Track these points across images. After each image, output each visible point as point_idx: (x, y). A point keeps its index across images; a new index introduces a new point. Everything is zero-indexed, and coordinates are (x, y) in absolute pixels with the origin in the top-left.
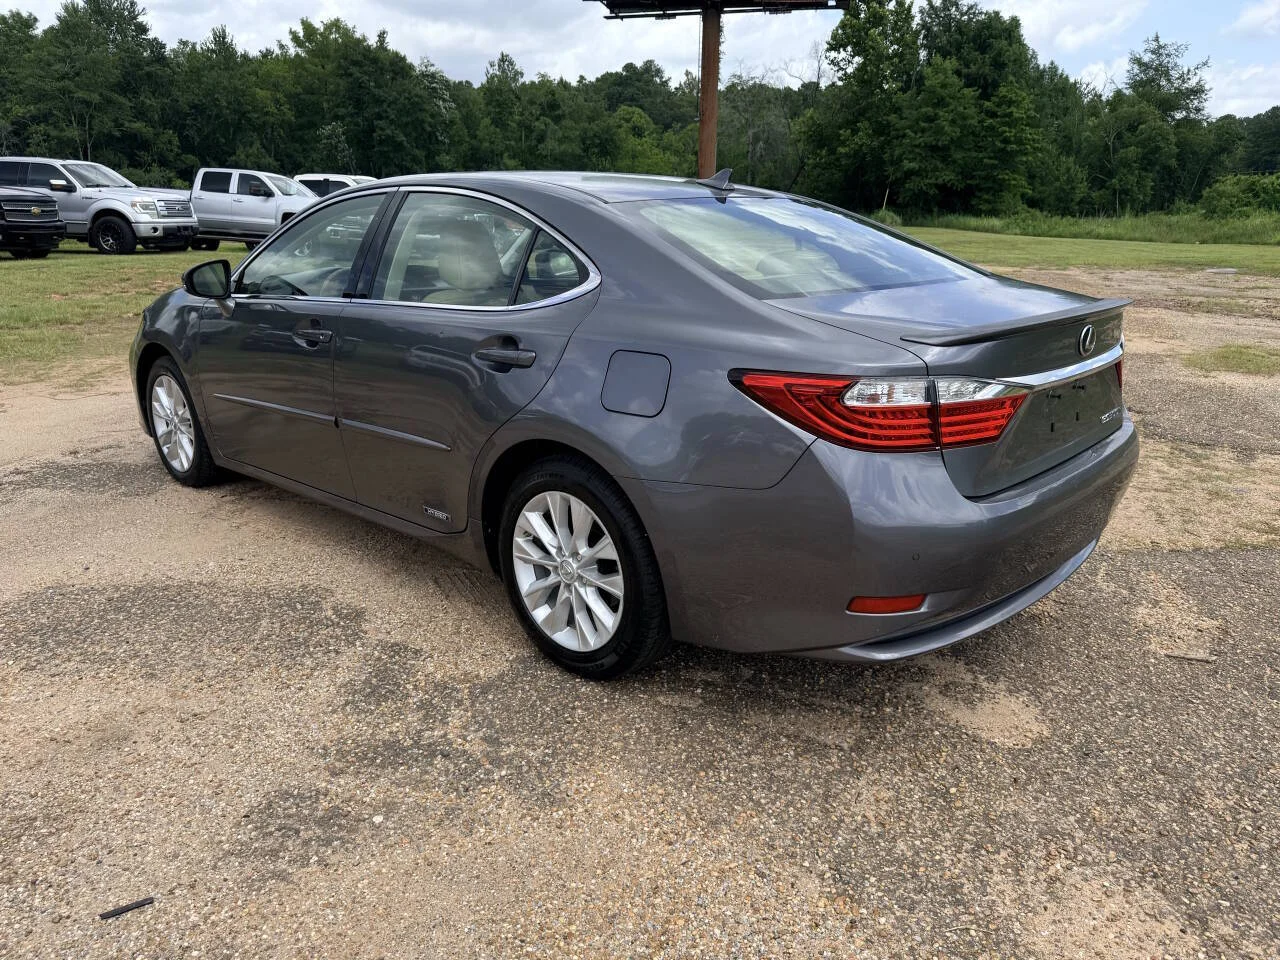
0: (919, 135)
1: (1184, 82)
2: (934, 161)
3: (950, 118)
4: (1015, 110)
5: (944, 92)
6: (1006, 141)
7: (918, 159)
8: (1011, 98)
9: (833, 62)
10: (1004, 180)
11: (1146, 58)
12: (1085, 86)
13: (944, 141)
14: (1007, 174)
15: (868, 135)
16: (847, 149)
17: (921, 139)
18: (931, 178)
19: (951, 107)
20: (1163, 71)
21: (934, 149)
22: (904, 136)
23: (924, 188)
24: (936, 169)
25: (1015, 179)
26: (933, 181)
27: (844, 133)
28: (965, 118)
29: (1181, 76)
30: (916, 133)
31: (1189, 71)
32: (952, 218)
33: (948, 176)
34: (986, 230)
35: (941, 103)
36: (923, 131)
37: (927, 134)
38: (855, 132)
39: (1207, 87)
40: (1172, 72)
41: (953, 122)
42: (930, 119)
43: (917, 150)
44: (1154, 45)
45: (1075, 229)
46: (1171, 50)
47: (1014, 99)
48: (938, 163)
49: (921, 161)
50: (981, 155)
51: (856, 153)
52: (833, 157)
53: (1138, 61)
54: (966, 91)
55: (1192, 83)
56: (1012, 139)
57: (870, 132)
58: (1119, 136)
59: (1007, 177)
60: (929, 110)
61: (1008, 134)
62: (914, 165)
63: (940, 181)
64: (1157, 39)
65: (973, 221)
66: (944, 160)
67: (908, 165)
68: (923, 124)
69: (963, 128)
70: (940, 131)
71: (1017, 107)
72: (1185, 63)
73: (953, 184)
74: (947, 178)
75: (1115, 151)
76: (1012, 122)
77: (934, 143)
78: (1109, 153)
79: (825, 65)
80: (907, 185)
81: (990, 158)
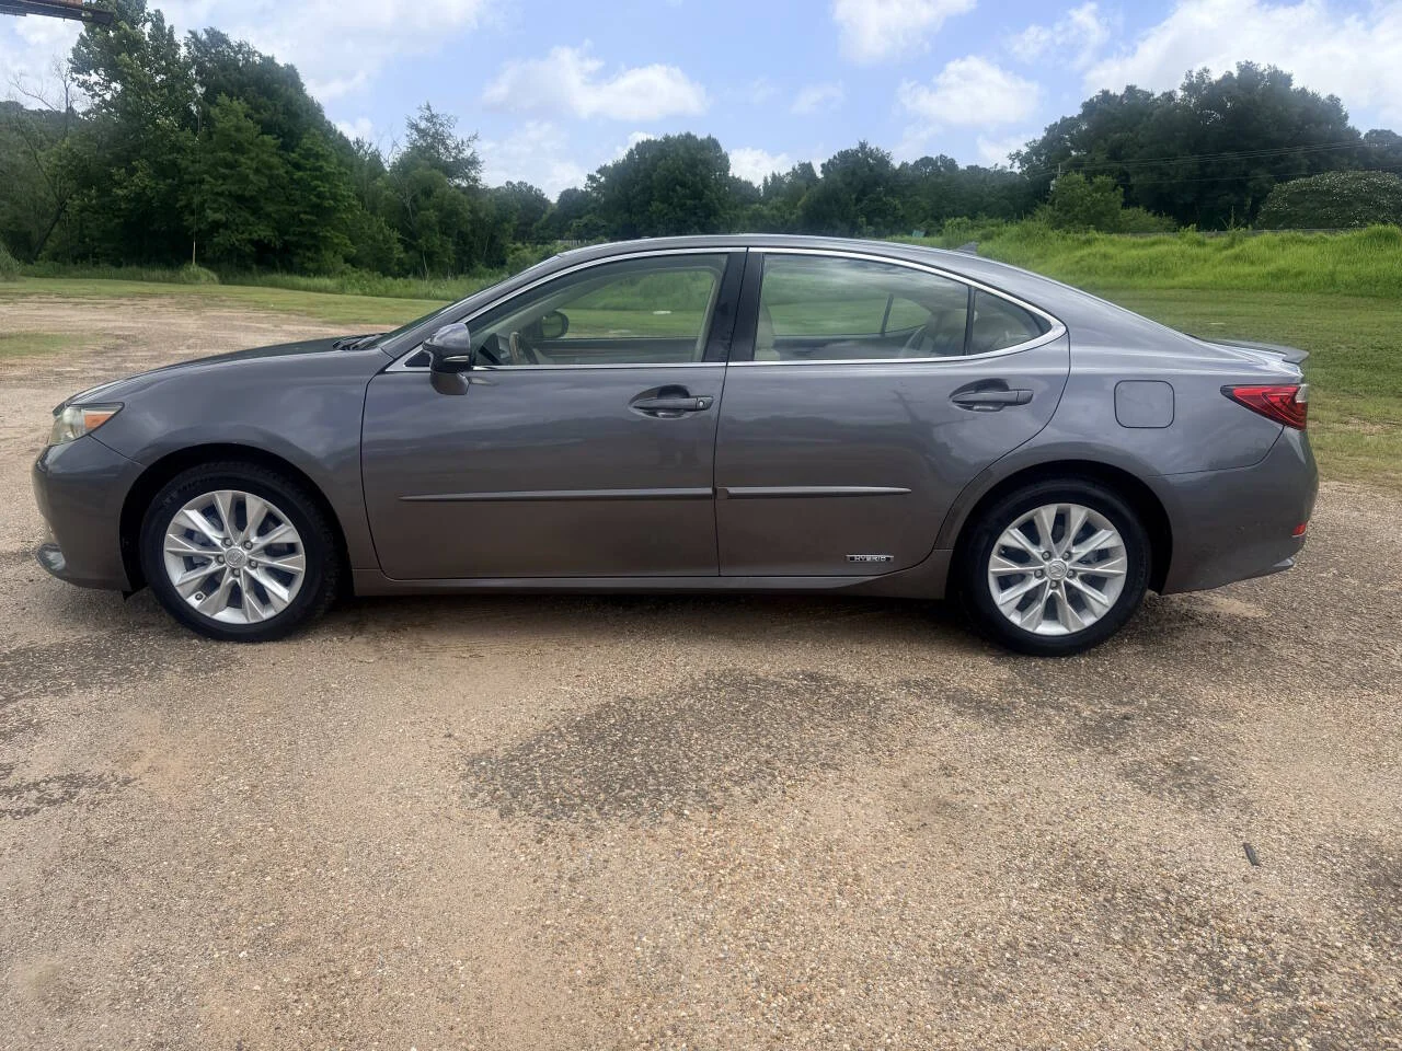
0: (220, 182)
1: (460, 152)
2: (243, 213)
3: (254, 166)
4: (324, 164)
5: (241, 137)
6: (320, 195)
7: (224, 210)
8: (318, 152)
9: (83, 84)
10: (325, 237)
11: (423, 125)
12: (367, 145)
13: (250, 191)
14: (328, 231)
15: (148, 175)
16: (125, 191)
17: (224, 187)
18: (243, 233)
19: (253, 155)
20: (439, 139)
21: (240, 199)
22: (202, 181)
23: (237, 243)
24: (246, 223)
25: (337, 237)
26: (246, 236)
27: (118, 173)
28: (270, 168)
29: (457, 147)
30: (216, 179)
31: (463, 142)
32: (277, 277)
33: (263, 232)
34: (320, 291)
35: (239, 149)
36: (224, 177)
37: (230, 181)
38: (132, 171)
39: (481, 159)
40: (448, 142)
41: (257, 171)
42: (231, 166)
43: (222, 200)
44: (427, 113)
45: (412, 290)
46: (443, 120)
47: (321, 152)
48: (248, 215)
49: (227, 212)
50: (296, 209)
51: (139, 197)
52: (107, 199)
53: (415, 127)
54: (267, 138)
55: (467, 153)
56: (328, 194)
57: (152, 172)
58: (415, 200)
59: (328, 234)
60: (228, 155)
61: (322, 189)
62: (218, 216)
63: (255, 236)
64: (429, 108)
65: (303, 281)
66: (255, 212)
67: (211, 216)
68: (223, 170)
69: (270, 177)
70: (244, 179)
71: (326, 161)
72: (457, 134)
73: (270, 241)
74: (263, 234)
75: (414, 213)
76: (325, 177)
77: (240, 192)
78: (408, 215)
79: (74, 87)
80: (215, 240)
81: (305, 213)
